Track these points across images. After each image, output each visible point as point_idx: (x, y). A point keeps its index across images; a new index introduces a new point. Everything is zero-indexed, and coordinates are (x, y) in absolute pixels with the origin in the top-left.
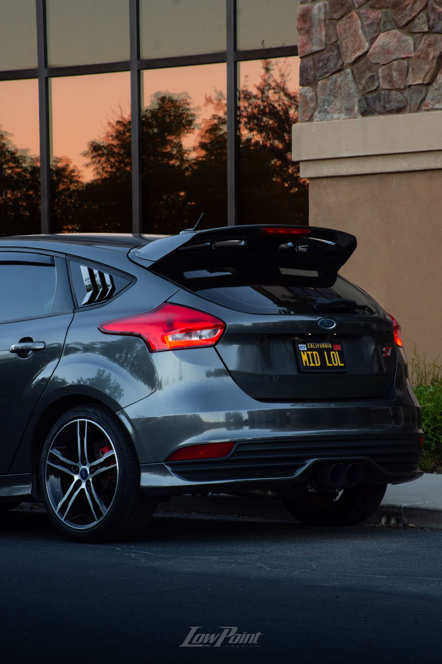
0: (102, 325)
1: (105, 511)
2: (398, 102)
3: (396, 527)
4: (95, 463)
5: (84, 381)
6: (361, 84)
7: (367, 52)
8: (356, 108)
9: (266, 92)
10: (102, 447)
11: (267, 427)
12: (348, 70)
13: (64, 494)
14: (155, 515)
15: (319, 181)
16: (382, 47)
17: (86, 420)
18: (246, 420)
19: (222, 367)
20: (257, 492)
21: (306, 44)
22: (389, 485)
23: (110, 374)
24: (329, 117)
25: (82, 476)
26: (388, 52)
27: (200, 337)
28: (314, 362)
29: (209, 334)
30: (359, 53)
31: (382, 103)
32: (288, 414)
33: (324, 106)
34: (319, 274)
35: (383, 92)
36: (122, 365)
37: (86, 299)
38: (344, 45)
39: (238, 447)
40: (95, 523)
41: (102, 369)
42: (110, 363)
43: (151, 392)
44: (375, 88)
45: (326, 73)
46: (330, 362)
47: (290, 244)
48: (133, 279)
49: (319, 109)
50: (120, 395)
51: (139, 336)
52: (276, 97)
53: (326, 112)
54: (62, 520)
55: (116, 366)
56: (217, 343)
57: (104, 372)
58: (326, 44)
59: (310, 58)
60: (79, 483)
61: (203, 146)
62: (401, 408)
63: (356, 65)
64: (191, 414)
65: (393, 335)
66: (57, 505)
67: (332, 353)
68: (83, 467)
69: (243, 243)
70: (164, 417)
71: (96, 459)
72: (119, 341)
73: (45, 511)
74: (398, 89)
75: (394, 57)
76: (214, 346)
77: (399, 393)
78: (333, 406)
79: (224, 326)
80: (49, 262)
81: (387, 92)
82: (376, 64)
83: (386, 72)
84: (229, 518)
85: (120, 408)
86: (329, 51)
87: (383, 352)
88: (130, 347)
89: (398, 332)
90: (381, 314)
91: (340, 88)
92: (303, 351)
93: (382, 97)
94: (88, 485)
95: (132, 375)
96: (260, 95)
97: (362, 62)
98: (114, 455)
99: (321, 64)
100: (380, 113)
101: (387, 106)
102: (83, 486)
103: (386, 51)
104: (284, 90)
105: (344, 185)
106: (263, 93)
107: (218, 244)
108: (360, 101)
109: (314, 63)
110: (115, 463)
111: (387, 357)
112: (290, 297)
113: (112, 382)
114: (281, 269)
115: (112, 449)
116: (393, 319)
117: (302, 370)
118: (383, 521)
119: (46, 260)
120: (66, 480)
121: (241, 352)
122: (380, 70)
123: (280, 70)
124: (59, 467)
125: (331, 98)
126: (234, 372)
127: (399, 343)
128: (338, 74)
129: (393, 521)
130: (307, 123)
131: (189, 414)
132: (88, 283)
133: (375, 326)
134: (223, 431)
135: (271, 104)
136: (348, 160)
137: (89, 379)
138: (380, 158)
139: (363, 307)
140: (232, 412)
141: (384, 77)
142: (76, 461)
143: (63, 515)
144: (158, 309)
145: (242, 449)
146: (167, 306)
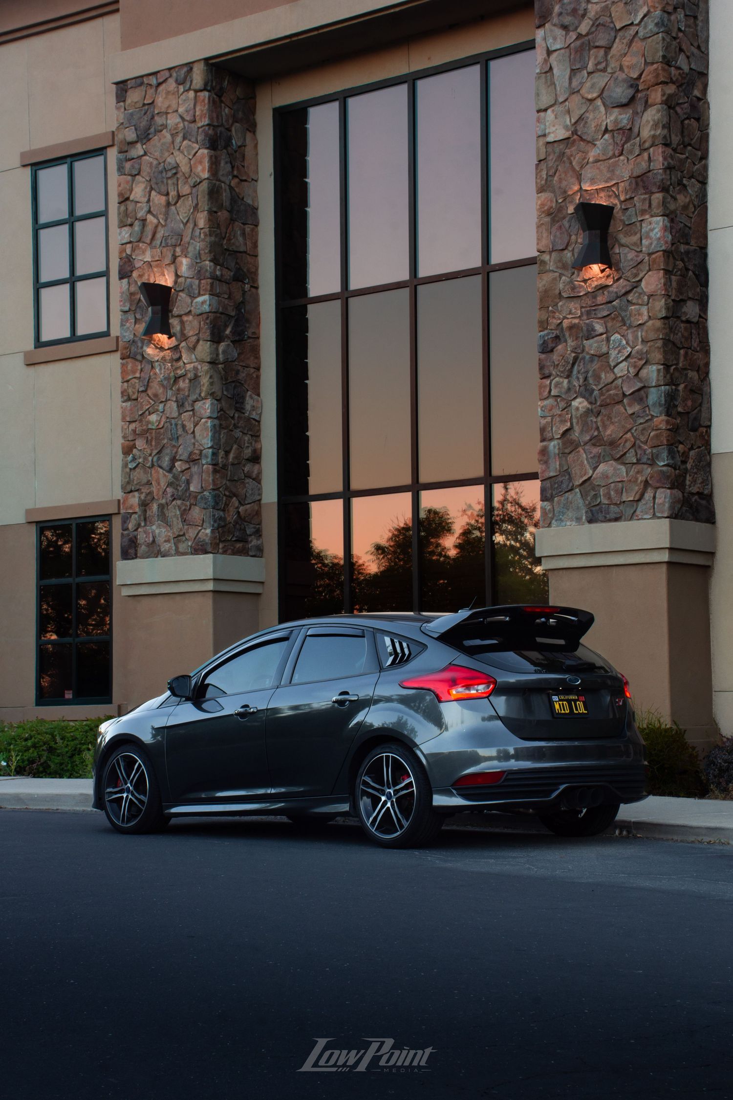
0: (402, 682)
1: (406, 824)
2: (615, 513)
3: (627, 837)
4: (398, 787)
5: (387, 724)
6: (587, 500)
7: (591, 477)
8: (584, 518)
9: (505, 506)
10: (402, 775)
11: (528, 760)
12: (577, 490)
13: (374, 811)
14: (443, 828)
15: (556, 571)
16: (602, 474)
17: (391, 755)
18: (512, 755)
19: (494, 713)
20: (521, 810)
21: (544, 471)
22: (622, 806)
23: (407, 719)
24: (563, 524)
25: (387, 797)
26: (607, 477)
27: (477, 690)
28: (564, 710)
29: (484, 689)
30: (585, 478)
31: (603, 514)
32: (544, 750)
33: (559, 516)
34: (566, 642)
35: (604, 506)
36: (416, 711)
37: (389, 662)
38: (573, 472)
39: (507, 775)
40: (398, 833)
41: (401, 715)
42: (407, 710)
43: (440, 732)
44: (597, 503)
45: (560, 492)
46: (577, 710)
47: (543, 620)
48: (424, 647)
49: (555, 518)
50: (415, 736)
51: (429, 690)
52: (513, 509)
53: (561, 520)
54: (373, 831)
55: (412, 712)
56: (489, 696)
57: (402, 718)
58: (560, 471)
59: (548, 481)
60: (385, 803)
61: (456, 547)
62: (631, 746)
63: (583, 486)
64: (471, 750)
65: (624, 689)
66: (369, 819)
67: (578, 703)
68: (389, 790)
69: (508, 619)
70: (450, 752)
71: (398, 784)
72: (413, 694)
73: (360, 825)
74: (616, 504)
75: (611, 481)
76: (487, 697)
77: (628, 734)
78: (576, 743)
79: (495, 682)
80: (361, 635)
81: (607, 506)
82: (598, 485)
83: (606, 492)
84: (497, 830)
85: (416, 746)
86: (562, 476)
87: (617, 702)
88: (421, 698)
89: (627, 686)
90: (614, 673)
91: (571, 503)
92: (556, 701)
93: (603, 510)
94: (392, 804)
95: (425, 719)
96: (501, 507)
97: (587, 484)
98: (412, 782)
99: (556, 486)
100: (602, 521)
101: (608, 516)
102: (389, 805)
103: (605, 476)
104: (518, 504)
105: (575, 574)
106: (503, 506)
107: (489, 619)
108: (586, 512)
109: (551, 485)
110: (413, 787)
111: (619, 706)
112: (542, 660)
113: (408, 725)
114: (537, 638)
115: (410, 776)
116: (623, 676)
117: (555, 716)
118: (617, 832)
119: (359, 633)
120: (376, 801)
121: (507, 701)
122: (601, 490)
123: (515, 489)
124: (370, 791)
125: (565, 510)
126: (504, 717)
127: (628, 695)
128: (569, 493)
129: (625, 833)
130: (547, 529)
131: (469, 750)
132: (390, 649)
133: (609, 682)
134: (495, 763)
135: (509, 514)
136: (578, 556)
137: (391, 723)
138: (603, 554)
139: (601, 668)
140: (501, 748)
141: (604, 495)
142: (383, 786)
143: (374, 827)
144: (444, 670)
145: (510, 777)
146: (451, 667)
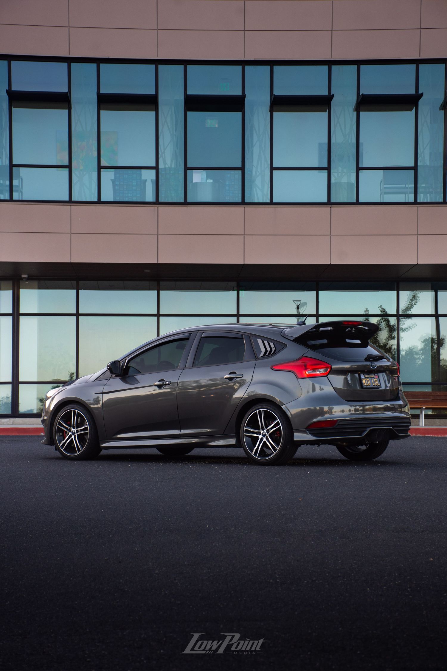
0: (272, 366)
27: (320, 372)
28: (368, 384)
29: (324, 371)
34: (361, 342)
37: (262, 355)
39: (338, 422)
40: (274, 454)
46: (375, 383)
48: (285, 345)
51: (291, 371)
56: (328, 374)
64: (318, 407)
67: (375, 379)
79: (331, 367)
80: (240, 337)
85: (284, 405)
87: (395, 379)
92: (363, 378)
111: (396, 381)
117: (364, 387)
126: (336, 388)
144: (299, 360)
145: (341, 423)
146: (303, 358)
